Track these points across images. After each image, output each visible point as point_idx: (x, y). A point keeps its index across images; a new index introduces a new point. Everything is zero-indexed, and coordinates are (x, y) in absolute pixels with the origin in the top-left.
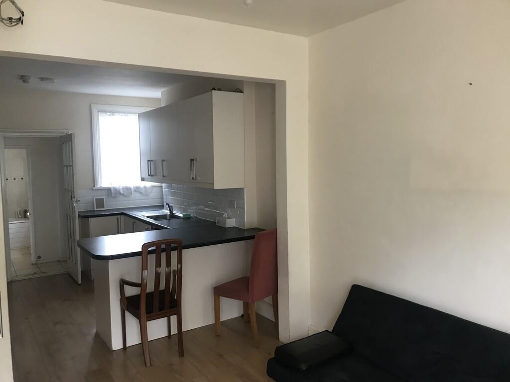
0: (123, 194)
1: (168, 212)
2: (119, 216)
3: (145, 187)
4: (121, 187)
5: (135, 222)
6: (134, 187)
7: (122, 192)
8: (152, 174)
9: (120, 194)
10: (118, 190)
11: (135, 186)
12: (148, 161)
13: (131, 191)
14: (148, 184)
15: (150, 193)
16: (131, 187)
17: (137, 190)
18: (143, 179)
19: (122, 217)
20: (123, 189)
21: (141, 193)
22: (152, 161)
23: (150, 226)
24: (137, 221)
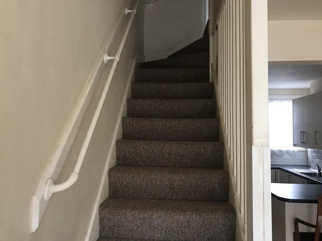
0: (277, 155)
1: (317, 171)
2: (276, 170)
3: (294, 151)
4: (276, 150)
5: (290, 176)
6: (286, 151)
7: (277, 153)
8: (304, 142)
9: (276, 154)
10: (274, 151)
11: (286, 149)
12: (301, 132)
13: (284, 153)
14: (297, 149)
15: (297, 155)
16: (283, 150)
17: (288, 152)
18: (295, 145)
19: (279, 170)
20: (277, 151)
21: (290, 155)
22: (304, 132)
23: (306, 180)
24: (292, 175)
